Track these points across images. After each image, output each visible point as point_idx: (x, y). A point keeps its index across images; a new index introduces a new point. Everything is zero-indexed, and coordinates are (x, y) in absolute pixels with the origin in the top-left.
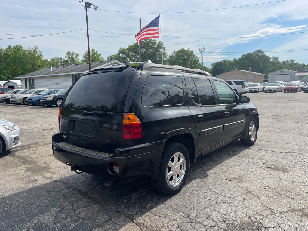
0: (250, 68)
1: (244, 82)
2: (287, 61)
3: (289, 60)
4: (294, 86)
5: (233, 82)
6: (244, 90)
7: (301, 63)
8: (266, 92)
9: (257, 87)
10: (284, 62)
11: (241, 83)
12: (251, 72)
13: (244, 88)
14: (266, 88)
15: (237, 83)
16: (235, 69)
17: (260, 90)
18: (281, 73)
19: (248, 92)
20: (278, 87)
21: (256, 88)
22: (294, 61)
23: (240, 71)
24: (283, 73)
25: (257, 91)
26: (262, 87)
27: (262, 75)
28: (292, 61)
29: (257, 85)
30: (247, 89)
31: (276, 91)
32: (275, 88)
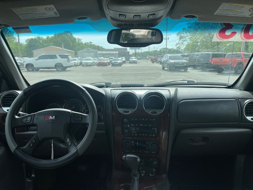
0: (63, 46)
1: (68, 56)
2: (88, 43)
3: (88, 42)
4: (104, 61)
5: (58, 56)
6: (69, 64)
7: (97, 45)
8: (83, 66)
9: (76, 61)
10: (85, 43)
11: (66, 57)
12: (64, 49)
13: (69, 62)
14: (83, 62)
15: (62, 57)
16: (48, 45)
17: (78, 64)
18: (88, 51)
19: (73, 66)
20: (92, 62)
21: (75, 63)
22: (92, 43)
23: (54, 47)
24: (89, 51)
25: (76, 65)
26: (79, 61)
27: (73, 52)
28: (90, 42)
29: (75, 60)
30: (72, 63)
31: (91, 65)
32: (91, 62)
